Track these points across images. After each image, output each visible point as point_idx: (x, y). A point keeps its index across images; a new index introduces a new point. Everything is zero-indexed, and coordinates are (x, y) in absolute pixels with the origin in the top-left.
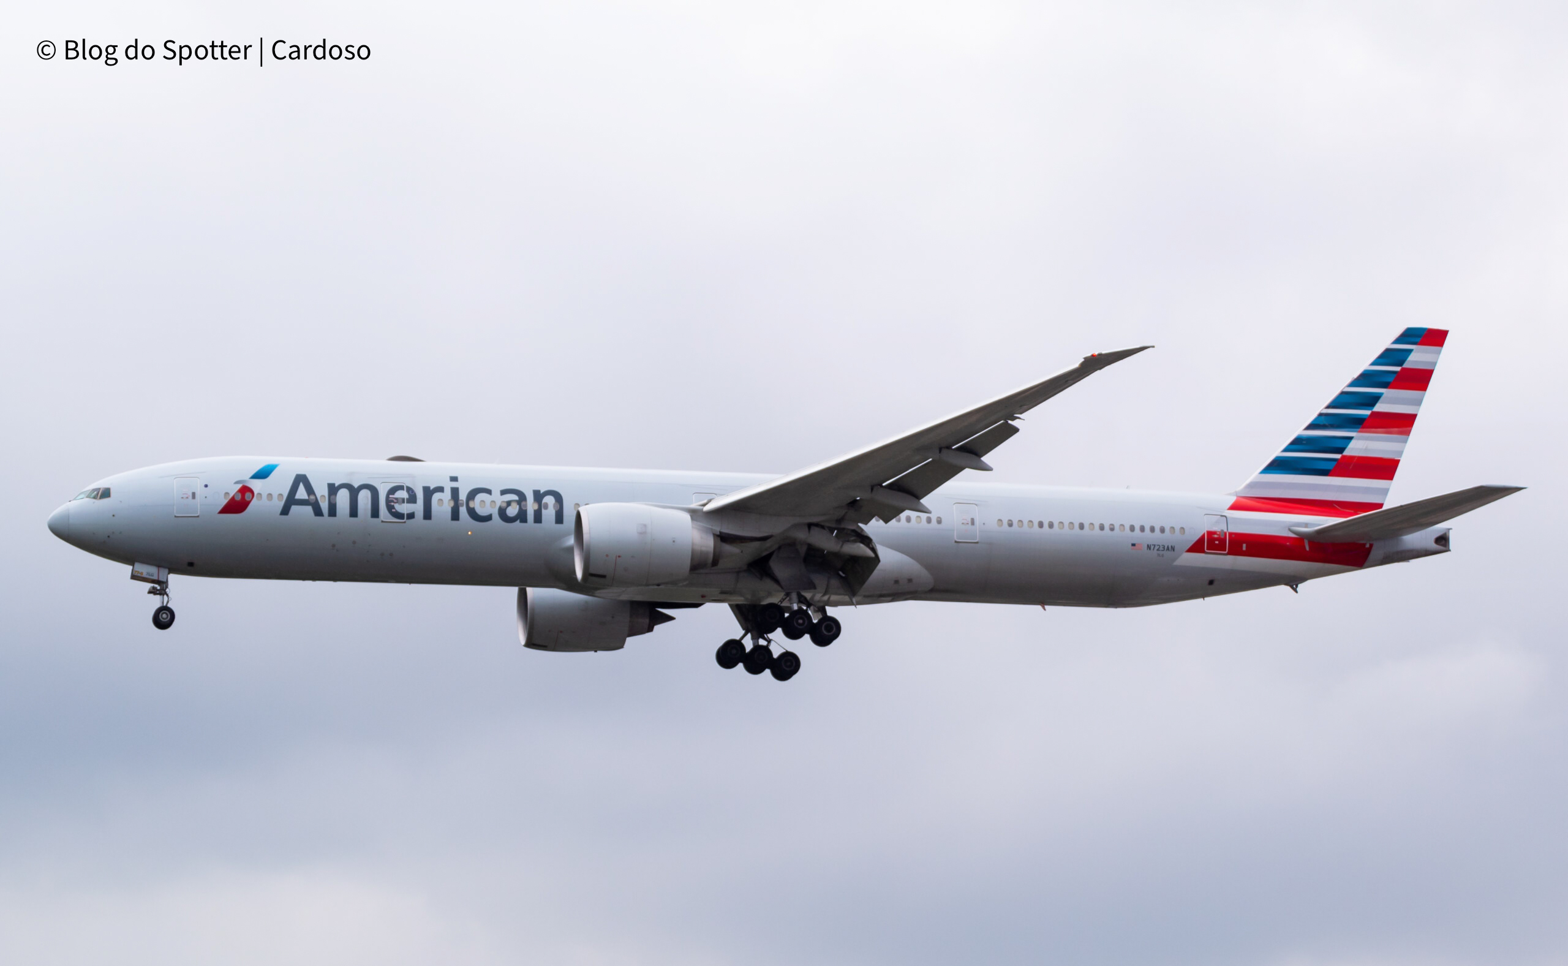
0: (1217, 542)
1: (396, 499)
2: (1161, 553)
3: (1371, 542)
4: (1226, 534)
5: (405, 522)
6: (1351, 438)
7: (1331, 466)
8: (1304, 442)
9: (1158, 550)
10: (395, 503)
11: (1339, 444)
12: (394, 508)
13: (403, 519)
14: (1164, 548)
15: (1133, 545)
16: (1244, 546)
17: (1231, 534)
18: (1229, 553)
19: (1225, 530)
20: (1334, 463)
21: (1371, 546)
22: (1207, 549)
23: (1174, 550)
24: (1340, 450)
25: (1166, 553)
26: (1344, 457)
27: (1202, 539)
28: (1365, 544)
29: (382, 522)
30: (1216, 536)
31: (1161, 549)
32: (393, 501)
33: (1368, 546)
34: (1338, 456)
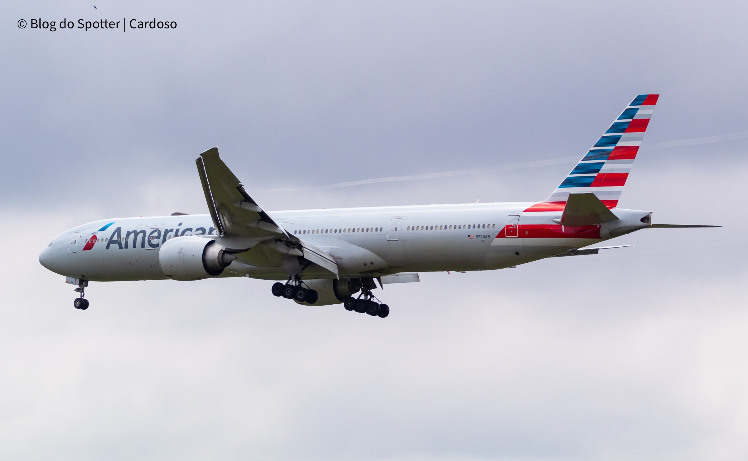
0: (512, 231)
1: (152, 237)
2: (483, 239)
3: (600, 224)
4: (517, 225)
5: (155, 249)
6: (603, 163)
7: (592, 181)
8: (580, 168)
9: (481, 238)
10: (152, 239)
11: (596, 167)
12: (151, 242)
13: (154, 247)
14: (484, 236)
15: (469, 236)
16: (527, 232)
17: (519, 226)
18: (519, 237)
19: (517, 224)
20: (594, 179)
21: (600, 226)
22: (507, 236)
23: (489, 238)
24: (597, 171)
25: (485, 239)
26: (599, 175)
27: (503, 230)
28: (597, 226)
29: (146, 249)
30: (511, 228)
31: (483, 237)
32: (151, 238)
33: (598, 226)
34: (596, 175)
